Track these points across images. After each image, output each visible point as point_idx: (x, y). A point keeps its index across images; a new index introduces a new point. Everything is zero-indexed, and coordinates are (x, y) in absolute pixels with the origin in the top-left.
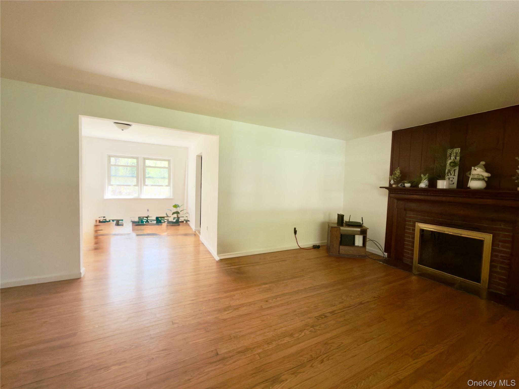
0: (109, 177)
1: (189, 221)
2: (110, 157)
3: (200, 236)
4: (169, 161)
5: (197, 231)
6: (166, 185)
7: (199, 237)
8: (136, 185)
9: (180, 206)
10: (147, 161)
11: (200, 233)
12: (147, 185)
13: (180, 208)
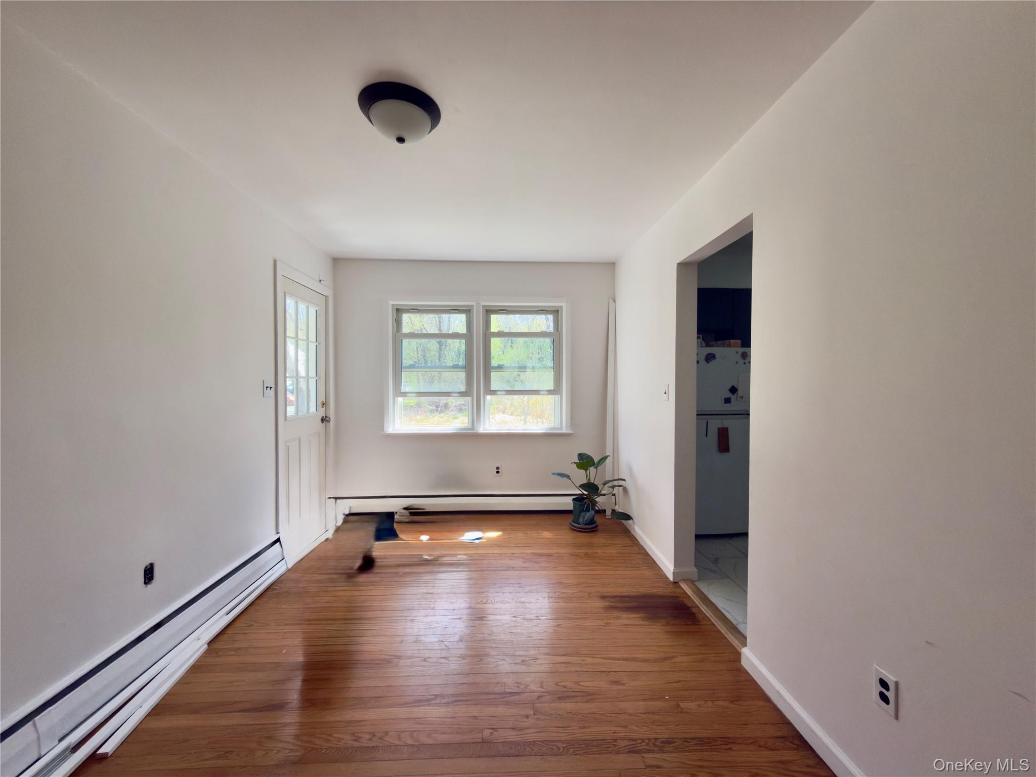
0: (398, 368)
1: (628, 517)
2: (399, 311)
3: (745, 651)
4: (556, 312)
5: (684, 580)
6: (548, 391)
7: (739, 654)
8: (465, 392)
9: (596, 461)
10: (494, 318)
11: (745, 638)
12: (494, 393)
13: (596, 468)
